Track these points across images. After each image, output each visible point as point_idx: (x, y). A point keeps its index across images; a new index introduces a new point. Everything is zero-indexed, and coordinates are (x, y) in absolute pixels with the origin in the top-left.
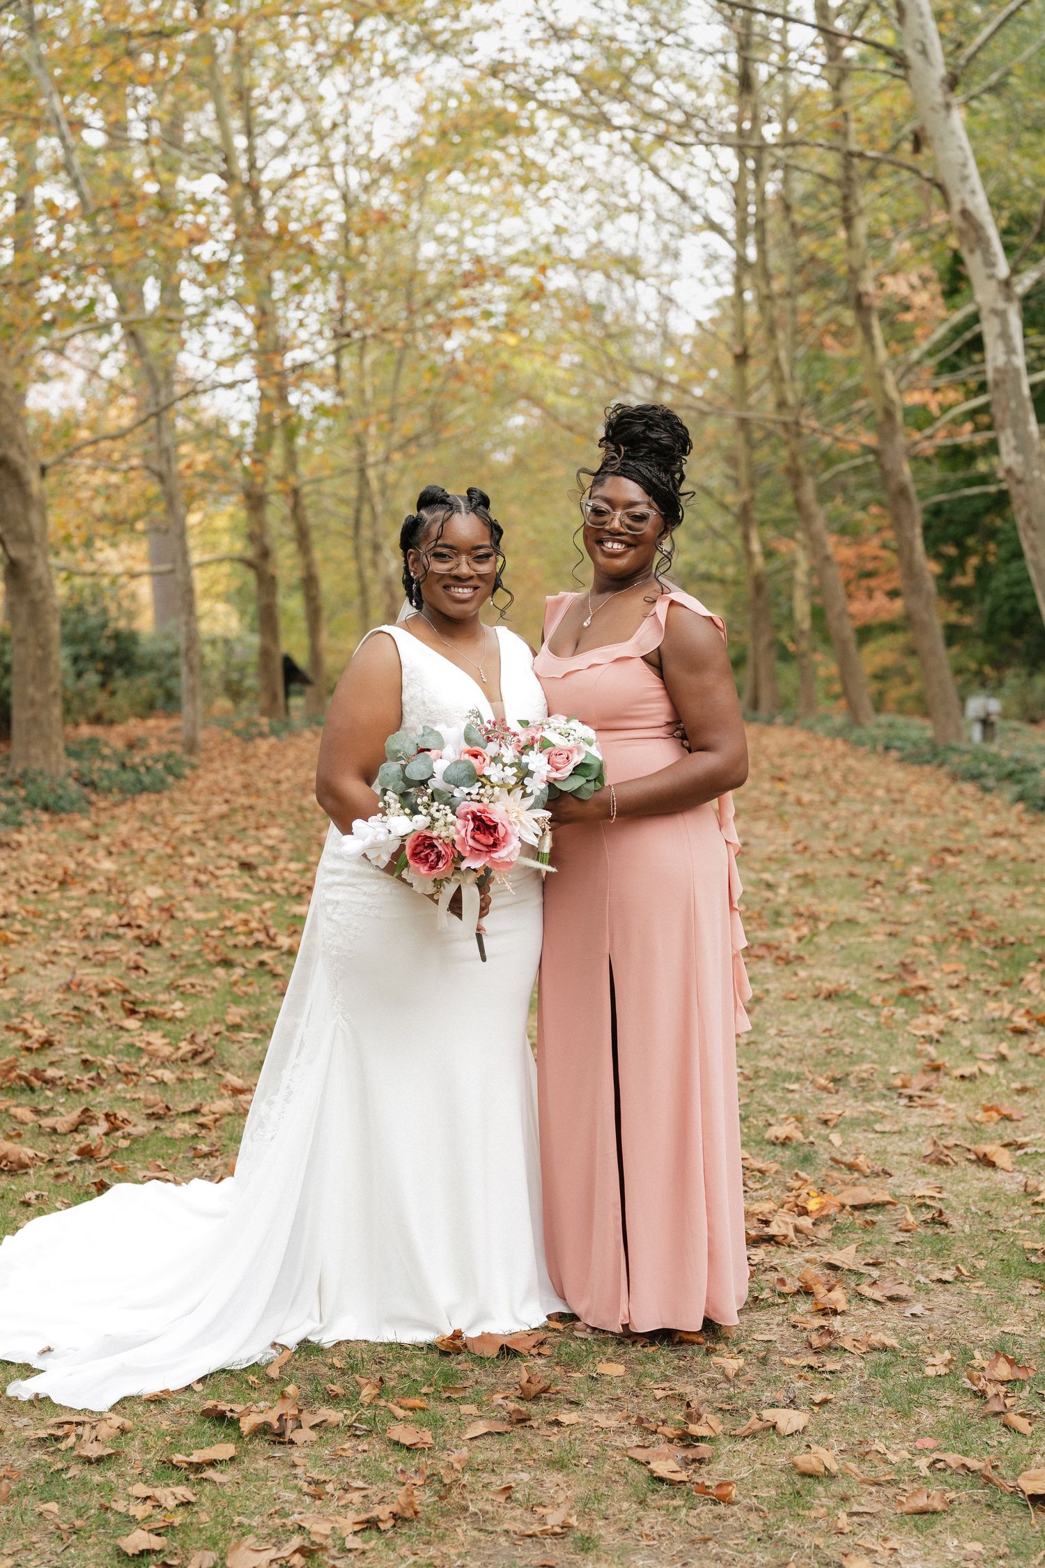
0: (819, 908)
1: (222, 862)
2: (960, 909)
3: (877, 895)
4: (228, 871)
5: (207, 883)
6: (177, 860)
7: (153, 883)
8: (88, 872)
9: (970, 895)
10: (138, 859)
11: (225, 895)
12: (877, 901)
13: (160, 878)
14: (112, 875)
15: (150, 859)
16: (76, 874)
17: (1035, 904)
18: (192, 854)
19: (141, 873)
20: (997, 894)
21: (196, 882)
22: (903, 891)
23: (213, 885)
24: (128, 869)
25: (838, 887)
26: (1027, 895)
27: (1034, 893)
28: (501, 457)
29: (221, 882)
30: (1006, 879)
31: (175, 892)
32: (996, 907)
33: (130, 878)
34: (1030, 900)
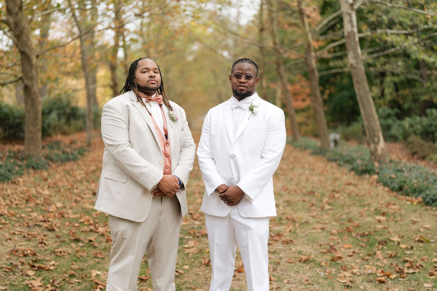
0: (295, 216)
1: (87, 192)
2: (344, 217)
3: (314, 210)
4: (88, 196)
5: (79, 201)
6: (71, 190)
7: (60, 200)
8: (39, 196)
9: (346, 210)
10: (57, 190)
11: (85, 206)
12: (315, 213)
13: (63, 199)
14: (46, 197)
15: (62, 190)
16: (34, 196)
17: (369, 215)
18: (77, 188)
19: (58, 196)
20: (355, 211)
21: (76, 201)
22: (322, 208)
23: (81, 202)
24: (53, 194)
25: (300, 206)
26: (365, 211)
27: (368, 210)
28: (190, 58)
29: (85, 201)
30: (357, 204)
31: (68, 204)
32: (356, 216)
33: (53, 198)
34: (366, 213)
